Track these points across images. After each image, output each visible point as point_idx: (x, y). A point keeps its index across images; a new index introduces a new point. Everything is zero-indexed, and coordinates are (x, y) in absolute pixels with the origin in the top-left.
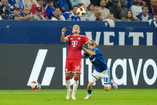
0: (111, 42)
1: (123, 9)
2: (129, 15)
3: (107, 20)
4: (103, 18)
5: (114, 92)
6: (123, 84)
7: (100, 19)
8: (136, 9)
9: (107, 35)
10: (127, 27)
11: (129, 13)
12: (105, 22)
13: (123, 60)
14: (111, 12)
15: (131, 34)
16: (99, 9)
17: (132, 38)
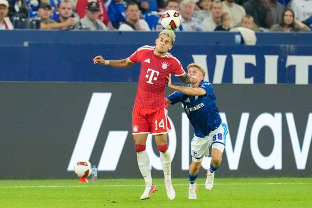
0: (247, 76)
1: (273, 6)
2: (288, 19)
3: (240, 29)
4: (231, 25)
5: (255, 184)
6: (273, 168)
7: (224, 27)
8: (303, 6)
9: (240, 62)
10: (283, 45)
11: (287, 16)
12: (234, 34)
13: (273, 115)
14: (249, 13)
15: (291, 60)
16: (222, 6)
17: (293, 68)
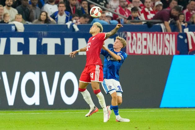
0: (19, 50)
1: (34, 9)
3: (15, 22)
4: (9, 20)
5: (24, 114)
6: (35, 104)
7: (5, 21)
8: (51, 9)
9: (15, 42)
10: (39, 32)
11: (42, 15)
12: (11, 25)
13: (35, 73)
15: (45, 41)
16: (4, 9)
17: (46, 45)
